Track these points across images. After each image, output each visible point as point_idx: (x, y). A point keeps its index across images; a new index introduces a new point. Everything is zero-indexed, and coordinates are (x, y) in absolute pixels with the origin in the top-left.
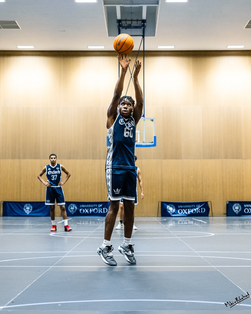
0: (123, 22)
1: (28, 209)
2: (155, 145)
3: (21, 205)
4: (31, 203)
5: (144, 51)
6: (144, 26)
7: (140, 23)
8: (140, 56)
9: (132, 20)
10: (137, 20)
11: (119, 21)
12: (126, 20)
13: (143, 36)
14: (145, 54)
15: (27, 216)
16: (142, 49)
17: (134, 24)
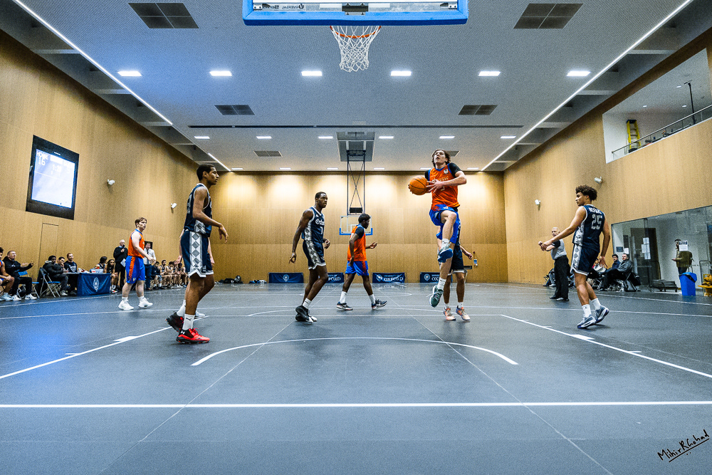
0: (351, 152)
1: (286, 278)
2: (372, 234)
3: (281, 275)
4: (288, 274)
7: (362, 153)
15: (285, 283)
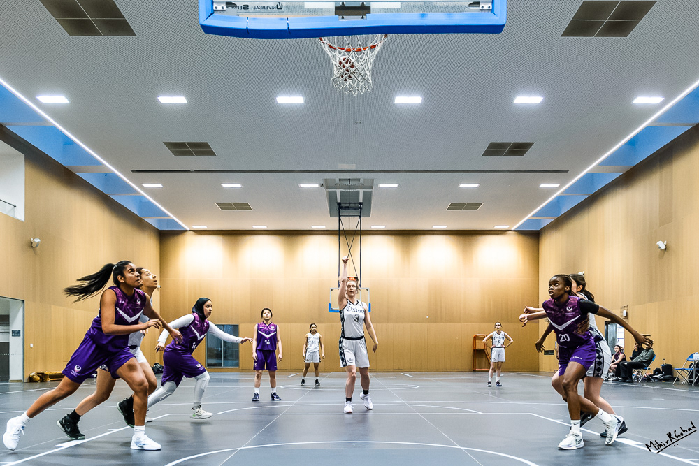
5: (361, 230)
6: (361, 208)
8: (358, 234)
9: (350, 203)
10: (355, 203)
11: (339, 204)
12: (345, 203)
13: (360, 217)
14: (361, 233)
16: (359, 228)
17: (352, 206)
